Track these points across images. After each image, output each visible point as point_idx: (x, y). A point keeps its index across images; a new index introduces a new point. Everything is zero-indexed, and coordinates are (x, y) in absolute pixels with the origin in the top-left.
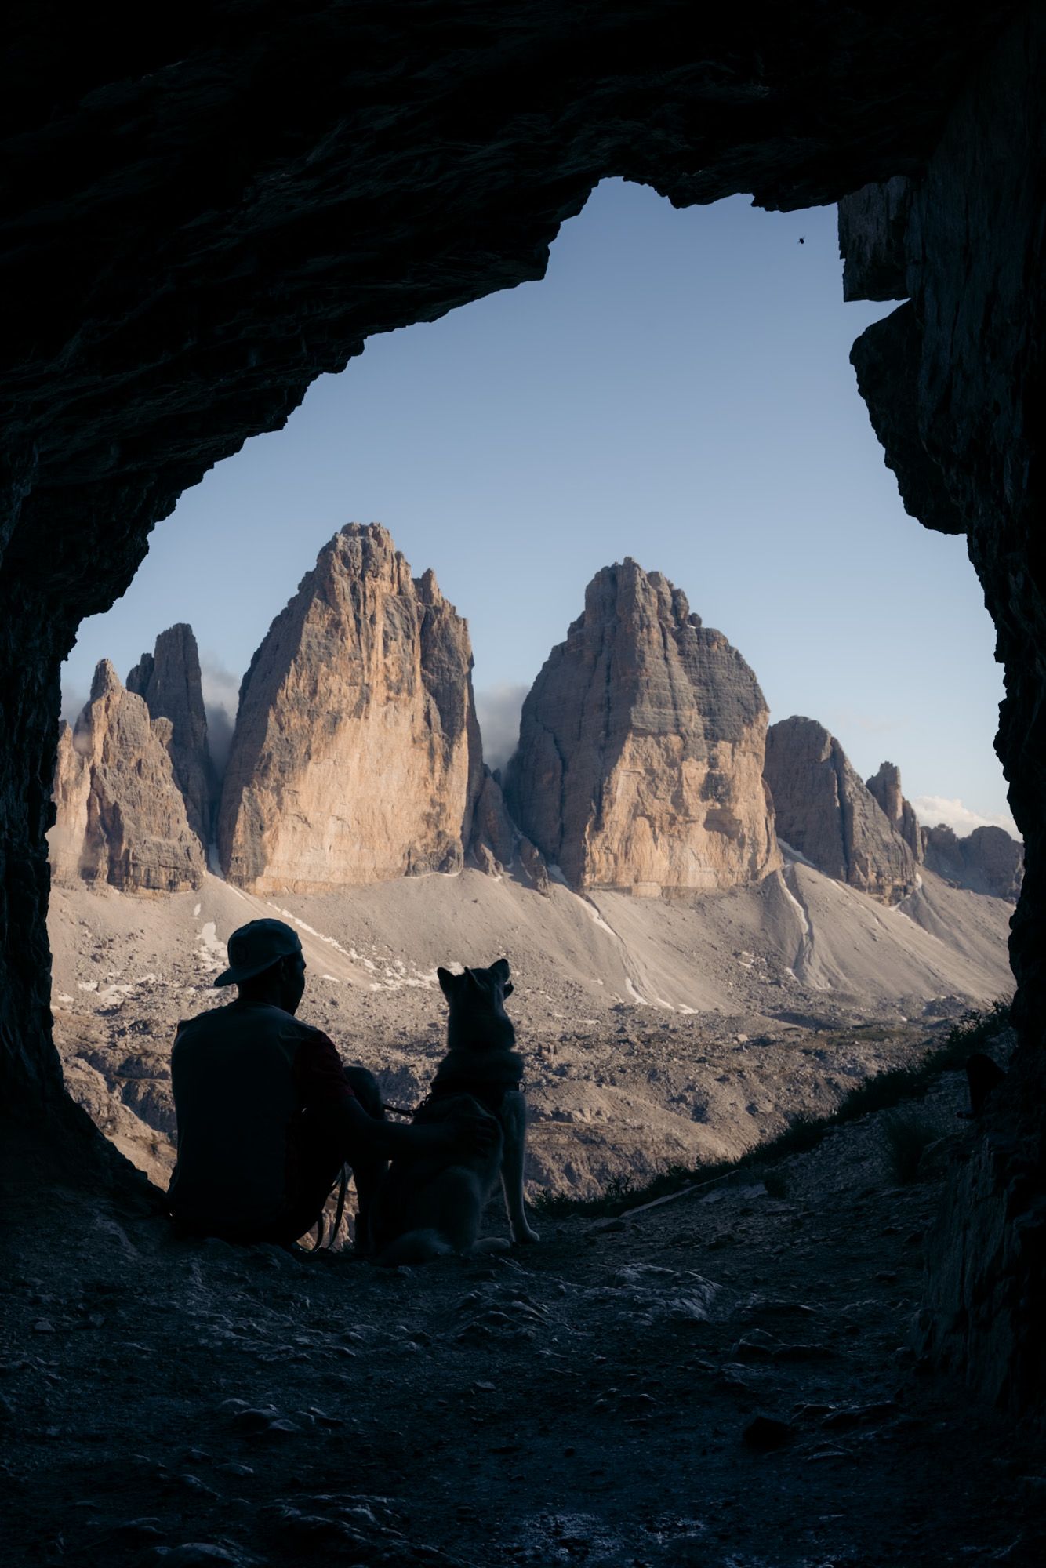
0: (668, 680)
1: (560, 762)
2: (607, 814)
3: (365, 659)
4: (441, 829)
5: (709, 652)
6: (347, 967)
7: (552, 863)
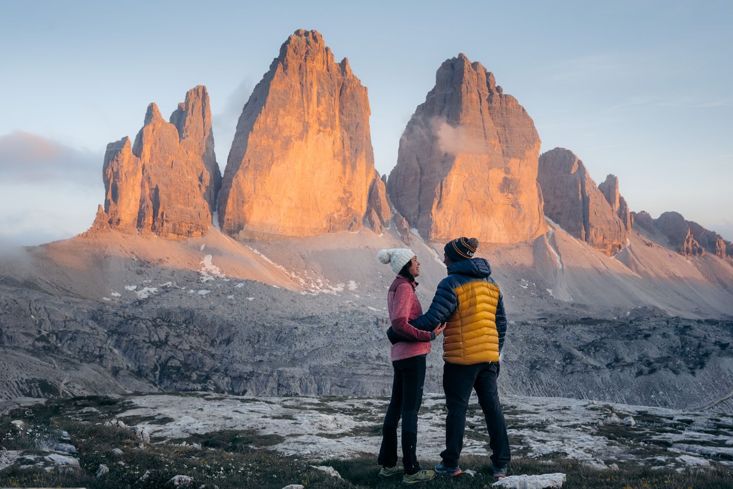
0: (482, 123)
1: (419, 170)
2: (445, 199)
3: (306, 107)
4: (349, 206)
5: (506, 108)
6: (288, 281)
7: (413, 227)
